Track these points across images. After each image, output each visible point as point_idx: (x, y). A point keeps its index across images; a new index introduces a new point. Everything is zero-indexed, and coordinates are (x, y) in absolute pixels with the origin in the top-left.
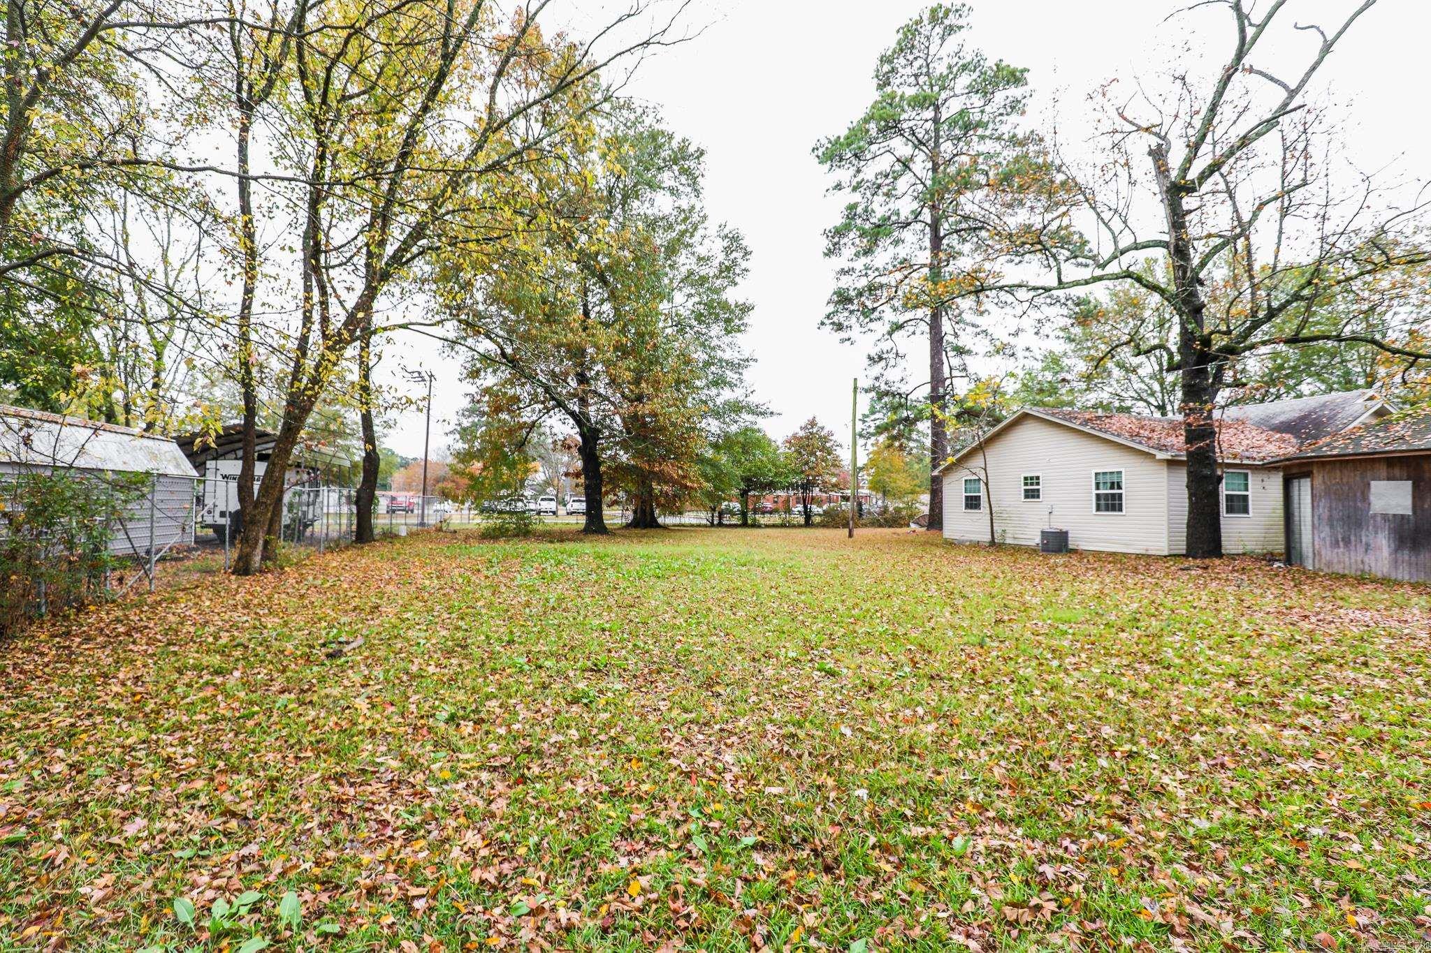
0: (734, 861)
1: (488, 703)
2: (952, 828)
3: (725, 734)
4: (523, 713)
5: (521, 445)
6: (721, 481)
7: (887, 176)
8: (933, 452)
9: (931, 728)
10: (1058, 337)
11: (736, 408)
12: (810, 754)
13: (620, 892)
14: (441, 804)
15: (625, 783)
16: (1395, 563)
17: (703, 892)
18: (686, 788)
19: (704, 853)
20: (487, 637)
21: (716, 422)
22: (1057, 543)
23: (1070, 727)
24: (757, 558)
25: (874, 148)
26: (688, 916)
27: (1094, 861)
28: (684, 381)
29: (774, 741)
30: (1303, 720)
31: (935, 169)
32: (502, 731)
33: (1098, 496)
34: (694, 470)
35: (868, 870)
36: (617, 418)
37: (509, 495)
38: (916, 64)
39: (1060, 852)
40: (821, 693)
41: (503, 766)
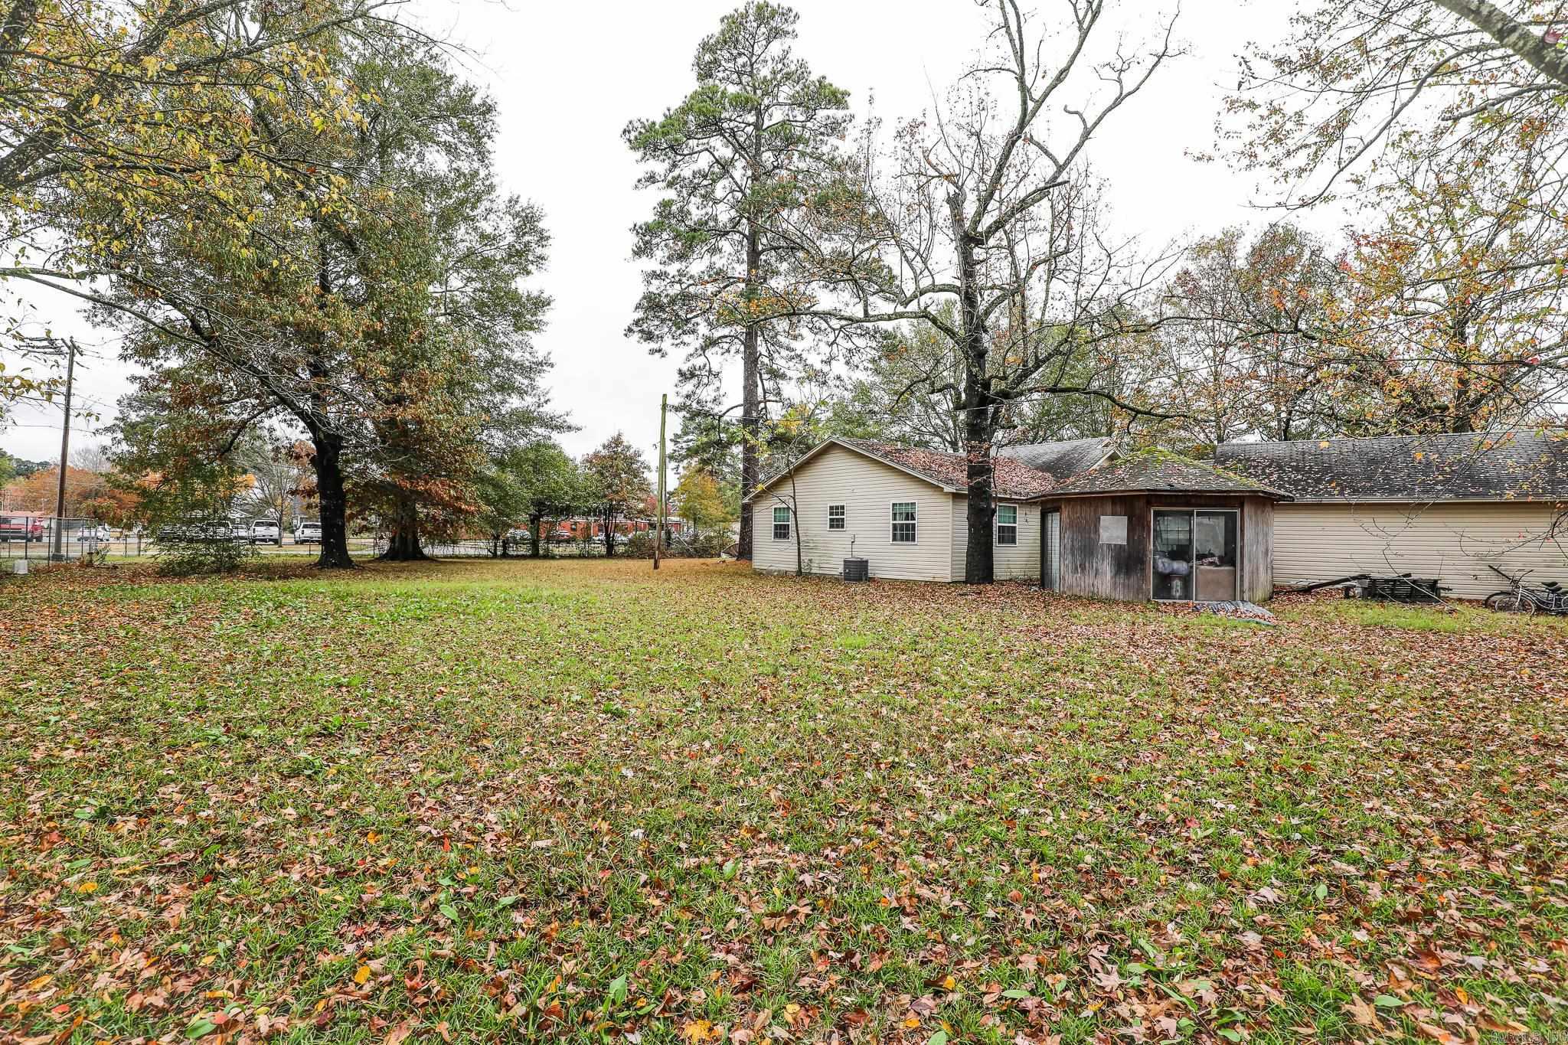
0: (488, 924)
1: (162, 789)
2: (725, 855)
3: (489, 792)
4: (215, 795)
5: (225, 451)
6: (507, 505)
7: (705, 177)
8: (745, 479)
9: (716, 761)
10: (866, 369)
11: (526, 419)
12: (585, 800)
13: (341, 983)
14: (79, 925)
15: (358, 860)
16: (1115, 586)
17: (449, 963)
18: (436, 856)
19: (453, 922)
20: (163, 705)
21: (501, 435)
22: (857, 571)
23: (845, 746)
24: (545, 593)
25: (692, 143)
26: (428, 991)
27: (849, 864)
28: (459, 383)
29: (547, 793)
30: (1031, 721)
31: (755, 178)
32: (184, 822)
33: (895, 526)
34: (471, 491)
35: (636, 907)
36: (369, 424)
37: (203, 519)
38: (741, 61)
39: (821, 860)
40: (605, 736)
41: (182, 865)
